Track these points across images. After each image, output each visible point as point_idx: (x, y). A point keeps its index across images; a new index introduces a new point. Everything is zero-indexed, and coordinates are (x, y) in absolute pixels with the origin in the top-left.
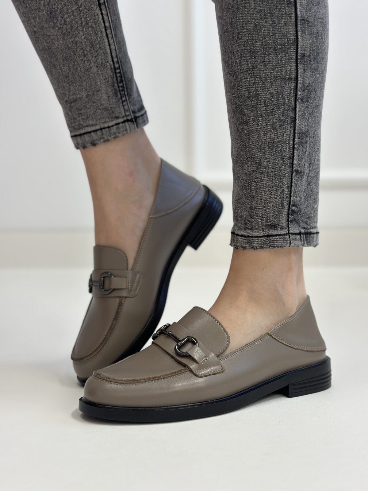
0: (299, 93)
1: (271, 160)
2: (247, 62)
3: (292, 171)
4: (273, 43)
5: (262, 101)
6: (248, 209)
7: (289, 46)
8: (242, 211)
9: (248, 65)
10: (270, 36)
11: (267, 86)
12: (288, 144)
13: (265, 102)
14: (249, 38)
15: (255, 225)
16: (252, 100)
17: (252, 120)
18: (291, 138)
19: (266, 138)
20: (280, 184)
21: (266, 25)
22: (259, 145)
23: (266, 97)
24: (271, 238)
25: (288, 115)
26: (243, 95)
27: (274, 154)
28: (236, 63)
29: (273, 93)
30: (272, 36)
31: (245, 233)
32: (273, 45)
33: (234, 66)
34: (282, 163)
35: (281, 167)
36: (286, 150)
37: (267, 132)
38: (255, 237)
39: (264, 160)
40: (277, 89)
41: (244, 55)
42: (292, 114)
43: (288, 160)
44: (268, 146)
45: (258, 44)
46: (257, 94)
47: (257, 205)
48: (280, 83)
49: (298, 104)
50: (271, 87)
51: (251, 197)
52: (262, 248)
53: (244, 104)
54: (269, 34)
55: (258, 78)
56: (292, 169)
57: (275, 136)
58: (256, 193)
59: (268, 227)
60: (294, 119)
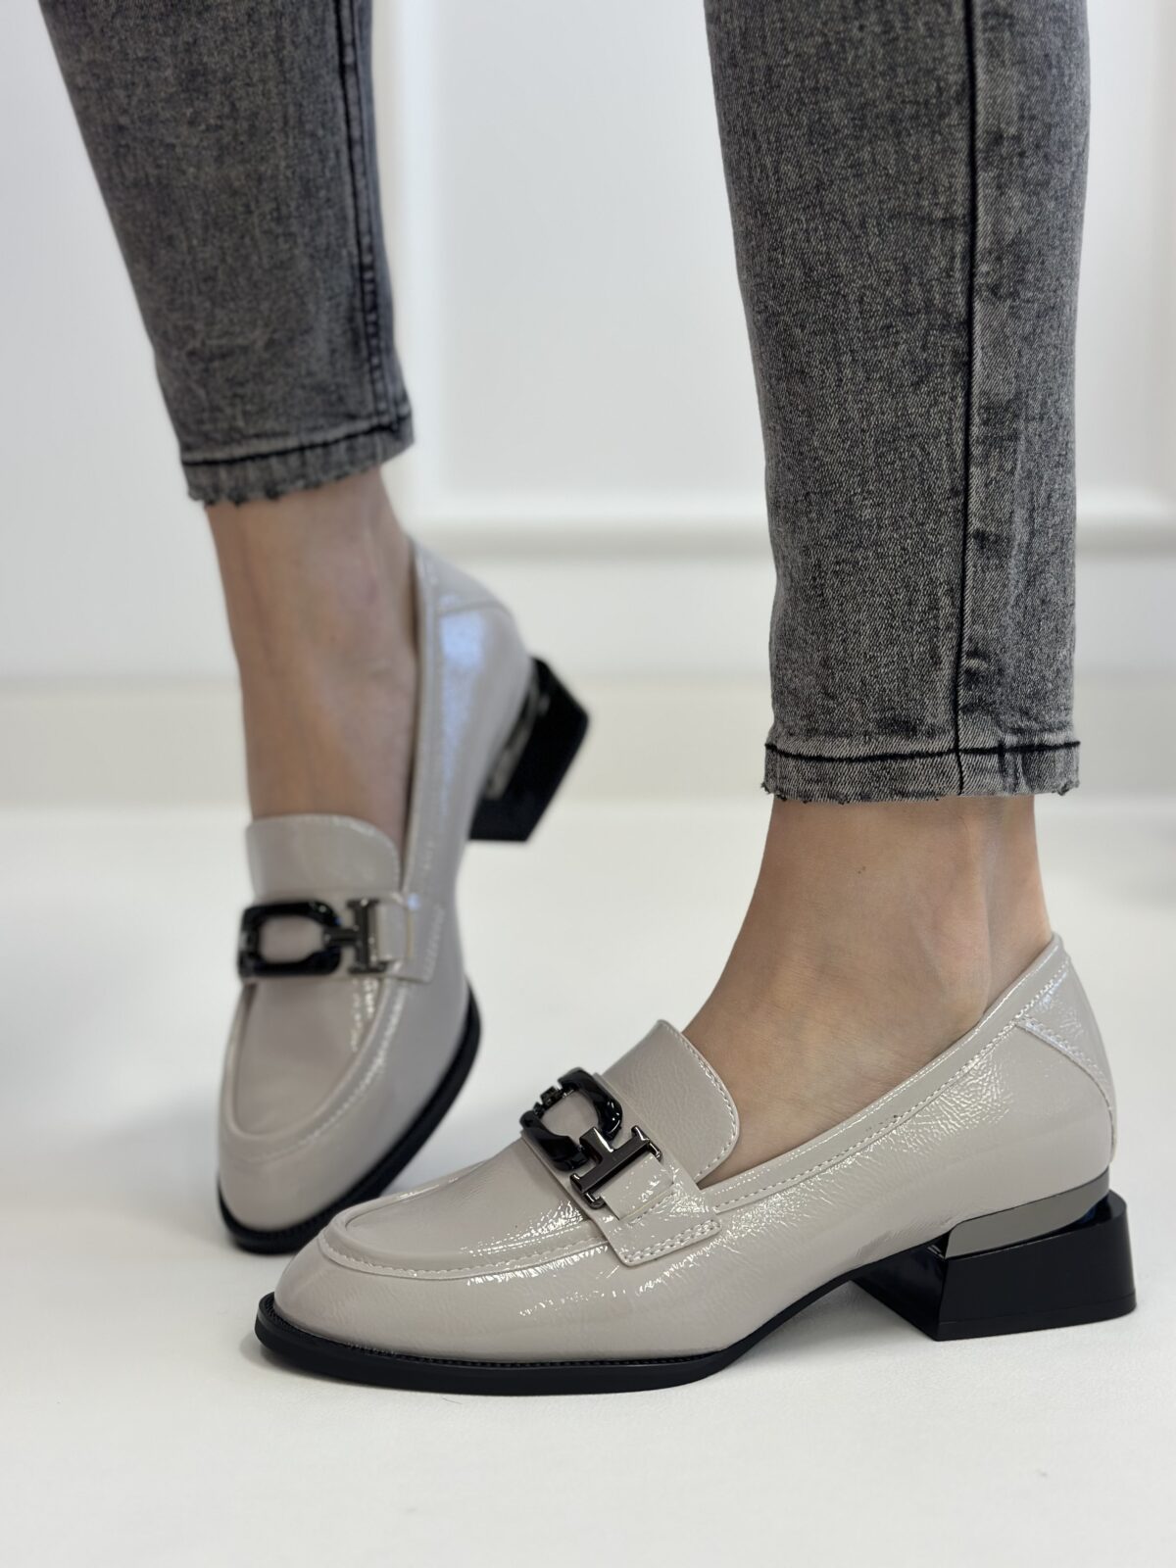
0: (983, 268)
1: (888, 501)
2: (801, 167)
3: (965, 537)
4: (889, 98)
5: (851, 298)
6: (815, 667)
7: (944, 108)
8: (796, 672)
9: (801, 177)
10: (875, 77)
11: (867, 246)
12: (948, 445)
13: (861, 301)
14: (803, 87)
15: (840, 721)
16: (817, 297)
17: (820, 363)
18: (958, 424)
19: (869, 425)
20: (921, 582)
21: (861, 41)
22: (843, 449)
23: (864, 286)
24: (895, 765)
25: (942, 346)
26: (788, 280)
27: (895, 480)
28: (763, 167)
29: (887, 272)
30: (883, 74)
31: (809, 748)
32: (889, 106)
33: (756, 181)
34: (925, 510)
35: (923, 524)
36: (940, 465)
37: (872, 405)
38: (841, 760)
39: (865, 499)
40: (904, 256)
41: (790, 142)
42: (958, 342)
43: (948, 498)
44: (875, 451)
45: (836, 104)
46: (833, 276)
47: (845, 650)
48: (913, 234)
49: (978, 306)
50: (882, 250)
51: (822, 624)
52: (865, 797)
53: (790, 309)
54: (873, 68)
55: (835, 219)
56: (965, 529)
57: (897, 417)
58: (841, 611)
59: (886, 728)
60: (966, 358)
